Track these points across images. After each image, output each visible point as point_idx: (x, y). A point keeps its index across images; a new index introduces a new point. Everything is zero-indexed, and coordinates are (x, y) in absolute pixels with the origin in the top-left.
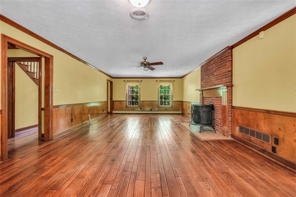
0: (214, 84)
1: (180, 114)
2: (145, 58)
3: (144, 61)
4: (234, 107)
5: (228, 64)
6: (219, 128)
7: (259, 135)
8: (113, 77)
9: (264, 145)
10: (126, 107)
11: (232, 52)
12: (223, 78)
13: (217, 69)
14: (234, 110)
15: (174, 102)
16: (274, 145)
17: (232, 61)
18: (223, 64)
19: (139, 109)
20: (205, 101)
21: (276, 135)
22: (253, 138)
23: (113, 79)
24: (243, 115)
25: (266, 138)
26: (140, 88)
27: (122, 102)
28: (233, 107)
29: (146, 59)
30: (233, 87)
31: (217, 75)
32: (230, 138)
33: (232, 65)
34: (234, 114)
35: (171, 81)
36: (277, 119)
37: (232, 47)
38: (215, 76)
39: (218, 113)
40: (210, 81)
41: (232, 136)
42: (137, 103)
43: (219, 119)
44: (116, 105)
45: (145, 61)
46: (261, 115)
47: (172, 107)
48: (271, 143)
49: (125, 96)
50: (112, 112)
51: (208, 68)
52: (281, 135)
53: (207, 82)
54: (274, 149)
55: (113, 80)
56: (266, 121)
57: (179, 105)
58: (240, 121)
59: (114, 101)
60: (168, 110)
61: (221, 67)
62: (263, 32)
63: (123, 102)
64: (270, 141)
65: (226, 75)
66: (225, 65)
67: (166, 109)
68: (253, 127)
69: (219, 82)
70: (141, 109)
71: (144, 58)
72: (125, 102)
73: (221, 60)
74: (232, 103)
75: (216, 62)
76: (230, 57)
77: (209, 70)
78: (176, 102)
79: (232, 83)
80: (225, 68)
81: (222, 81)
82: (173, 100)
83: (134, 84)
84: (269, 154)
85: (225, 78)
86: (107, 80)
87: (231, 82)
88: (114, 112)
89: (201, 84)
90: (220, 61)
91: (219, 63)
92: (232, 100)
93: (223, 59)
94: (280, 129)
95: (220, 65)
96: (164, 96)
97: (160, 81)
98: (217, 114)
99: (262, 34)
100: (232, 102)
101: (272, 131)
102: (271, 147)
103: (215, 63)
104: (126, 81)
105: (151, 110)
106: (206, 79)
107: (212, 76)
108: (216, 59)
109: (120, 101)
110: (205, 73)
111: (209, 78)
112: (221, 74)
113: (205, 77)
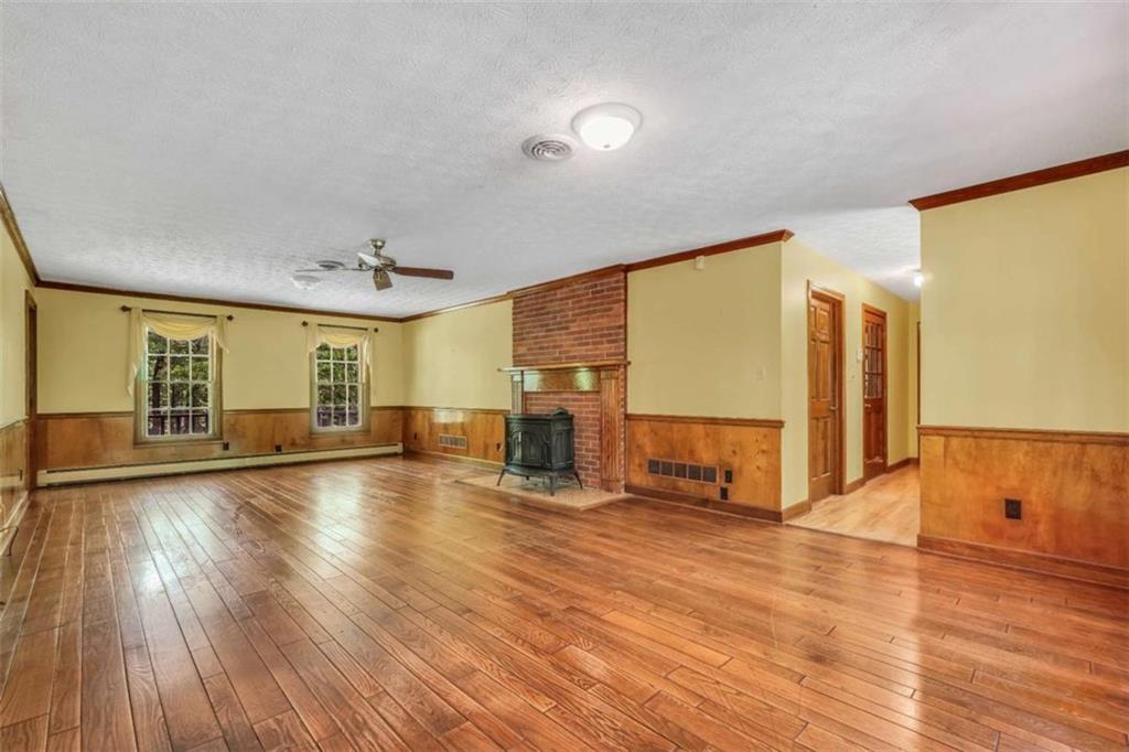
0: (571, 354)
1: (395, 455)
2: (379, 244)
4: (631, 415)
5: (618, 308)
6: (586, 475)
7: (695, 473)
9: (706, 489)
10: (137, 443)
11: (626, 278)
12: (602, 343)
13: (581, 314)
14: (632, 422)
15: (376, 412)
16: (725, 485)
17: (626, 301)
18: (602, 304)
19: (217, 449)
20: (531, 405)
21: (728, 464)
22: (682, 483)
24: (656, 434)
25: (710, 475)
26: (220, 351)
27: (106, 420)
28: (628, 417)
29: (381, 247)
30: (629, 368)
31: (579, 332)
32: (623, 495)
33: (626, 311)
34: (634, 434)
35: (366, 329)
36: (730, 433)
37: (628, 268)
38: (573, 333)
39: (583, 435)
40: (555, 347)
41: (628, 488)
42: (198, 420)
43: (587, 450)
44: (65, 436)
46: (699, 429)
47: (367, 431)
48: (720, 480)
49: (131, 389)
51: (543, 308)
52: (736, 462)
53: (541, 348)
54: (724, 493)
56: (709, 440)
57: (395, 421)
58: (649, 450)
59: (43, 418)
60: (353, 443)
61: (595, 312)
62: (702, 257)
64: (718, 479)
65: (610, 335)
66: (611, 309)
67: (343, 441)
68: (681, 457)
69: (587, 350)
70: (226, 447)
71: (376, 241)
72: (128, 420)
73: (593, 293)
74: (625, 406)
75: (578, 296)
76: (622, 291)
77: (548, 313)
78: (382, 412)
79: (626, 357)
80: (608, 316)
81: (596, 349)
82: (373, 404)
83: (184, 331)
84: (716, 505)
85: (609, 342)
86: (27, 292)
87: (625, 354)
88: (46, 478)
89: (514, 351)
90: (590, 296)
91: (590, 299)
92: (625, 399)
93: (602, 291)
94: (734, 452)
95: (588, 306)
96: (336, 386)
97: (319, 325)
98: (580, 437)
99: (701, 261)
100: (626, 403)
101: (720, 460)
102: (719, 489)
103: (573, 297)
105: (278, 449)
106: (536, 338)
107: (563, 332)
108: (576, 287)
109: (93, 417)
110: (533, 321)
111: (552, 336)
112: (594, 330)
113: (533, 332)
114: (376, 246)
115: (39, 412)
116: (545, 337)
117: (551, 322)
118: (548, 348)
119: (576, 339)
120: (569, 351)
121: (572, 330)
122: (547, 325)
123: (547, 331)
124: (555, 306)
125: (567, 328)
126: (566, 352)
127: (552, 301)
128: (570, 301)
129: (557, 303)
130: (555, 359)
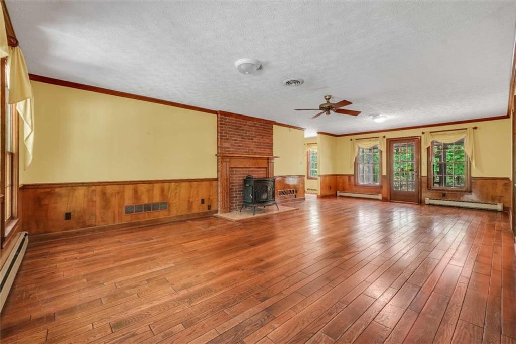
9: (292, 196)
12: (267, 149)
13: (259, 135)
18: (267, 134)
20: (233, 174)
21: (296, 188)
22: (287, 196)
24: (280, 182)
31: (258, 142)
37: (275, 123)
45: (328, 102)
53: (239, 146)
54: (295, 196)
61: (264, 136)
65: (270, 146)
66: (270, 136)
68: (287, 188)
69: (261, 151)
71: (326, 97)
75: (257, 127)
77: (243, 130)
79: (272, 156)
80: (269, 139)
81: (265, 151)
84: (294, 200)
85: (269, 149)
91: (262, 130)
95: (261, 132)
103: (255, 126)
106: (236, 140)
107: (251, 141)
108: (256, 123)
110: (234, 131)
111: (244, 141)
112: (264, 143)
113: (234, 137)
114: (326, 99)
116: (240, 141)
117: (244, 134)
118: (243, 146)
119: (256, 145)
120: (253, 150)
121: (254, 141)
122: (243, 135)
123: (242, 138)
124: (246, 128)
125: (253, 139)
126: (252, 150)
127: (245, 125)
128: (254, 128)
129: (247, 126)
130: (247, 152)
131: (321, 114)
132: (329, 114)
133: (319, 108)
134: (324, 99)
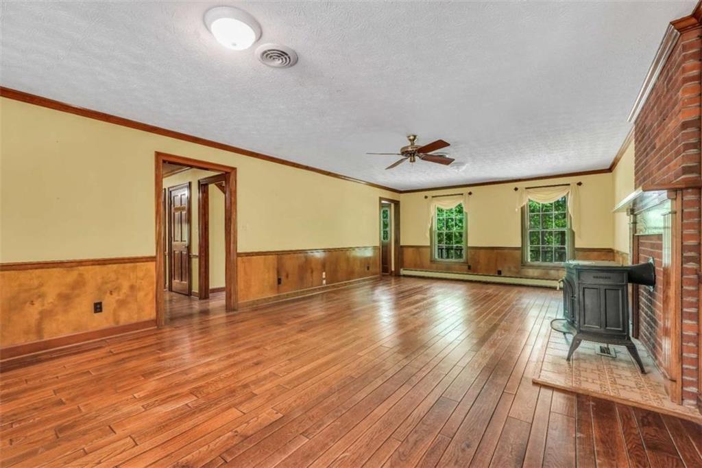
2: (412, 138)
3: (409, 143)
5: (682, 95)
8: (402, 190)
10: (432, 261)
12: (672, 155)
13: (661, 124)
15: (581, 253)
18: (671, 98)
19: (465, 269)
20: (641, 252)
23: (402, 195)
27: (421, 249)
29: (414, 140)
31: (661, 148)
38: (657, 151)
42: (458, 251)
44: (409, 256)
45: (412, 144)
49: (428, 235)
50: (399, 272)
51: (645, 127)
55: (402, 198)
59: (402, 247)
61: (667, 112)
63: (424, 249)
65: (677, 143)
66: (676, 102)
70: (469, 268)
71: (409, 137)
72: (429, 250)
75: (659, 97)
76: (691, 63)
80: (675, 113)
81: (669, 169)
82: (578, 246)
83: (449, 204)
85: (676, 155)
86: (381, 199)
88: (403, 272)
89: (635, 187)
91: (664, 97)
93: (671, 77)
95: (665, 106)
97: (526, 188)
103: (657, 100)
104: (430, 198)
105: (499, 273)
109: (418, 247)
114: (410, 140)
115: (402, 244)
131: (402, 161)
132: (414, 161)
133: (400, 153)
134: (407, 139)
